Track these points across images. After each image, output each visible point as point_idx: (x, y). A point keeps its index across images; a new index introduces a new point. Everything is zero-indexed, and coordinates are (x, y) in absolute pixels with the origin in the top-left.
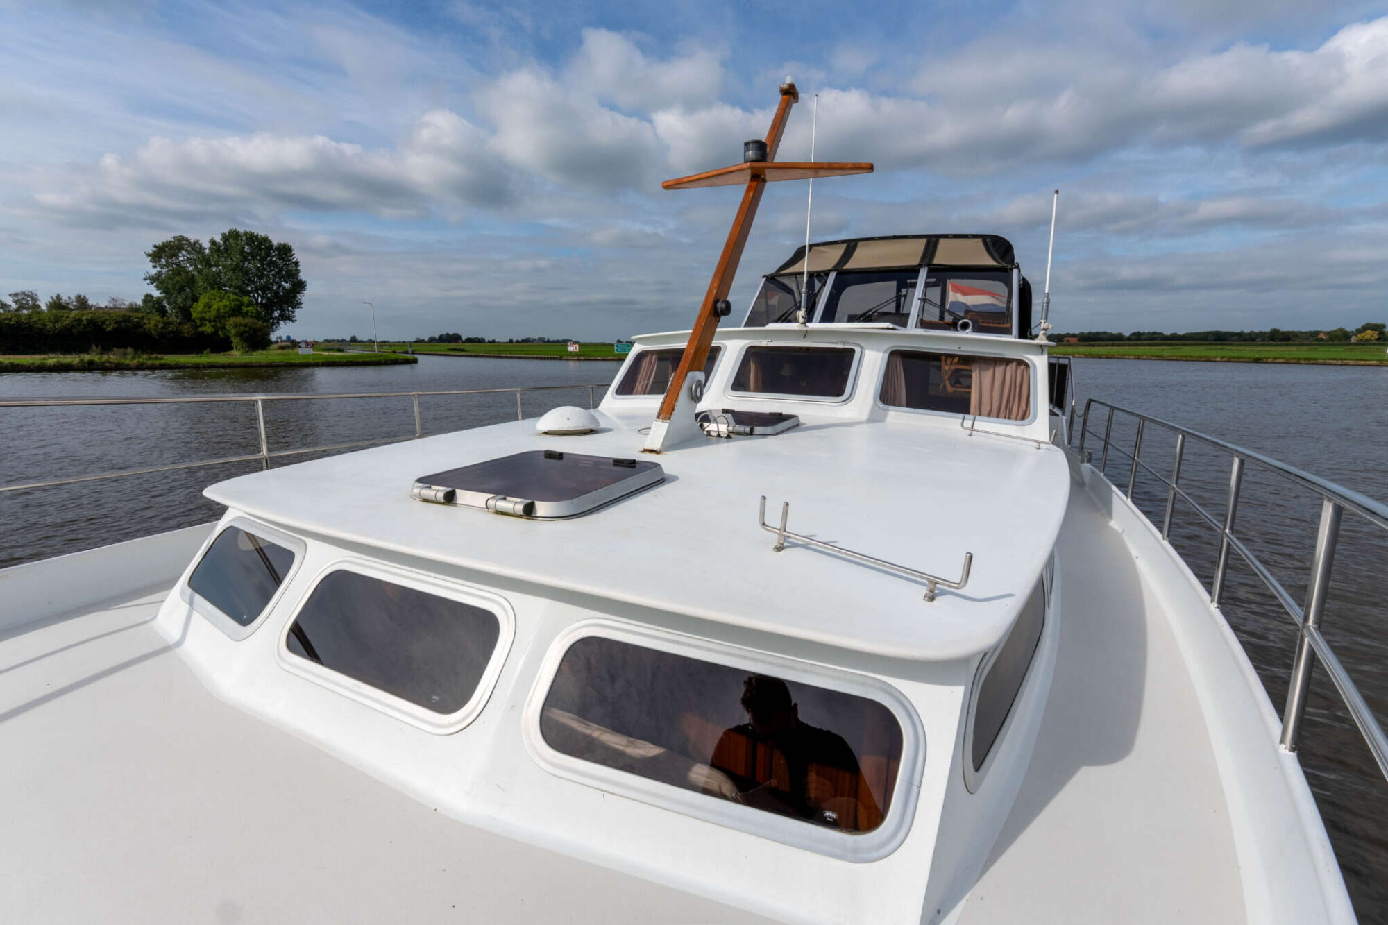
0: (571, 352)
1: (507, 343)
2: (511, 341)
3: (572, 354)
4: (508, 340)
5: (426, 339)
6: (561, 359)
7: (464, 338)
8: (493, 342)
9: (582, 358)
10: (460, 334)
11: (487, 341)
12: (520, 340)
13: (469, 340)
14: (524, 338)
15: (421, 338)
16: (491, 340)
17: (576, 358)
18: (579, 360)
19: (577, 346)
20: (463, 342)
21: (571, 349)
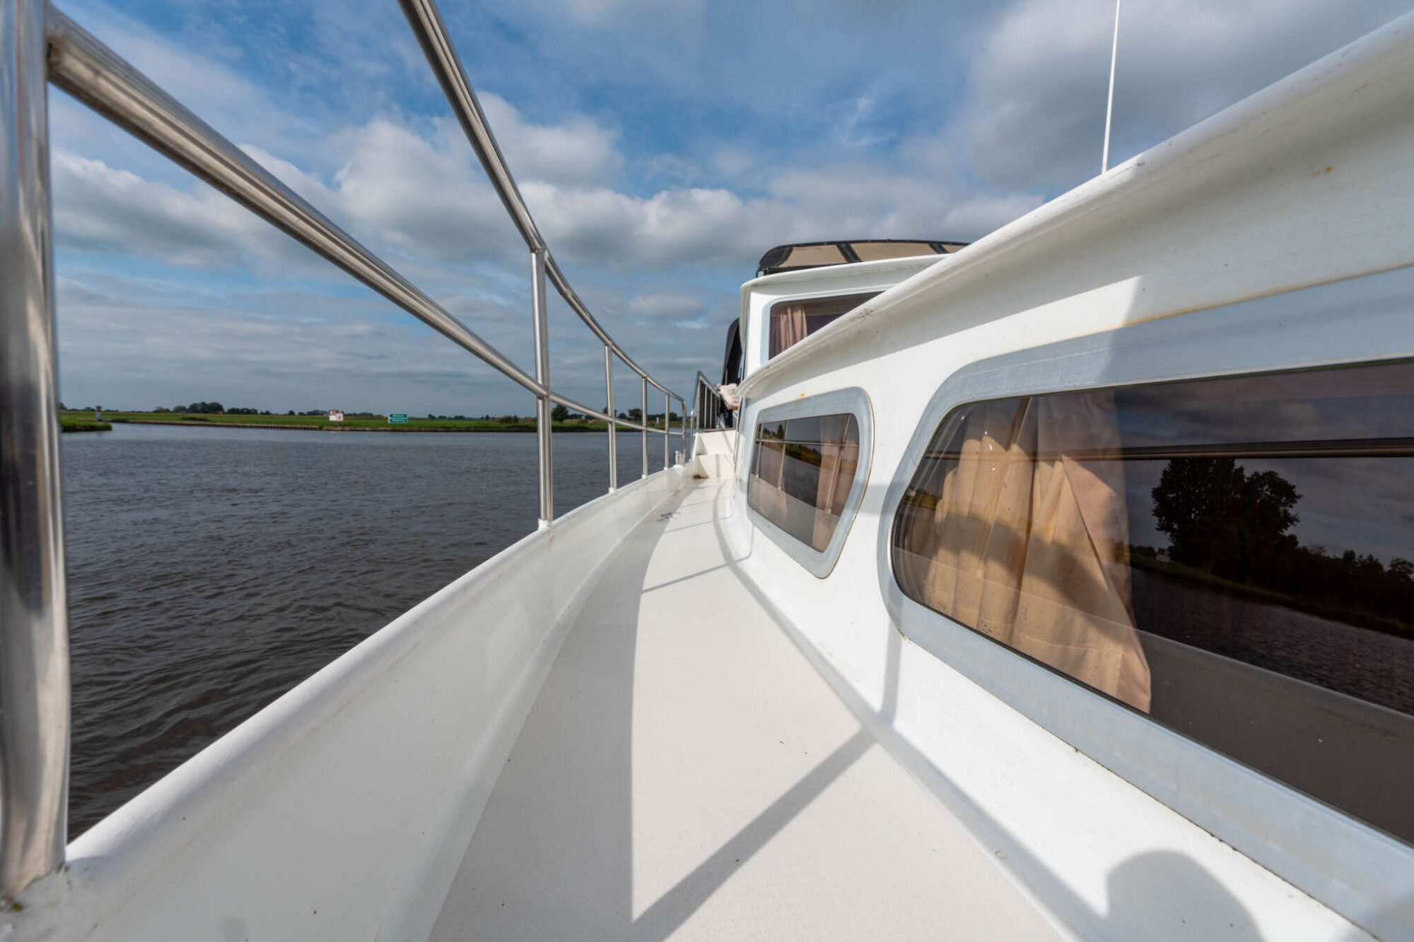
0: (333, 422)
1: (285, 415)
2: (292, 413)
3: (335, 424)
4: (287, 412)
5: (171, 409)
6: (321, 429)
7: (226, 409)
8: (268, 413)
9: (347, 428)
10: (221, 403)
11: (259, 412)
12: (305, 413)
13: (233, 411)
14: (311, 410)
15: (164, 408)
16: (264, 411)
17: (339, 428)
18: (342, 430)
19: (341, 415)
20: (224, 413)
21: (333, 418)
